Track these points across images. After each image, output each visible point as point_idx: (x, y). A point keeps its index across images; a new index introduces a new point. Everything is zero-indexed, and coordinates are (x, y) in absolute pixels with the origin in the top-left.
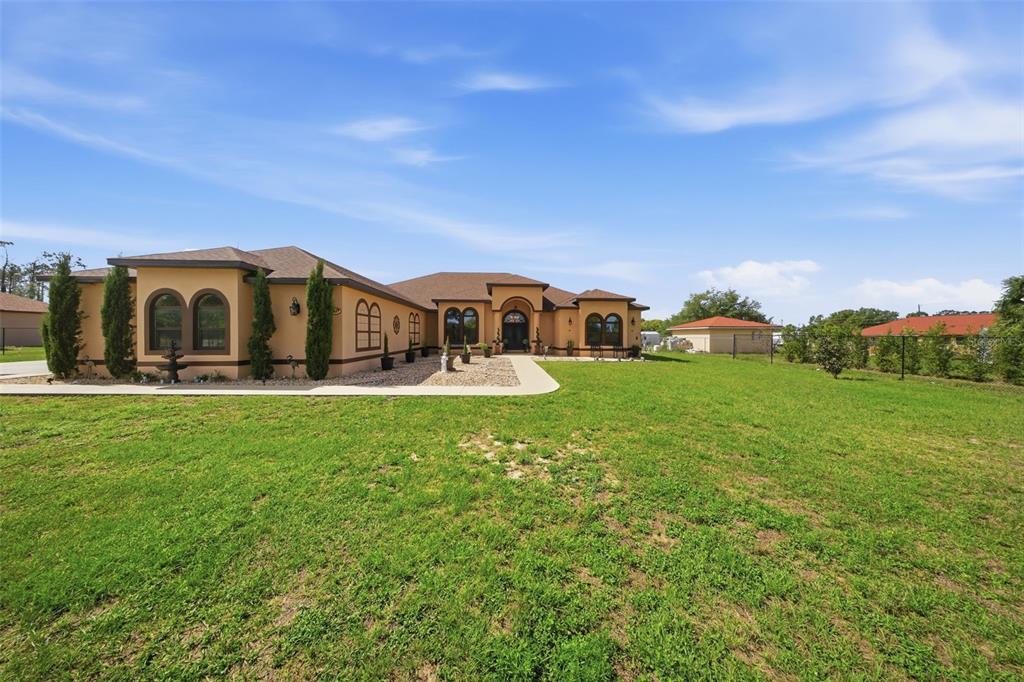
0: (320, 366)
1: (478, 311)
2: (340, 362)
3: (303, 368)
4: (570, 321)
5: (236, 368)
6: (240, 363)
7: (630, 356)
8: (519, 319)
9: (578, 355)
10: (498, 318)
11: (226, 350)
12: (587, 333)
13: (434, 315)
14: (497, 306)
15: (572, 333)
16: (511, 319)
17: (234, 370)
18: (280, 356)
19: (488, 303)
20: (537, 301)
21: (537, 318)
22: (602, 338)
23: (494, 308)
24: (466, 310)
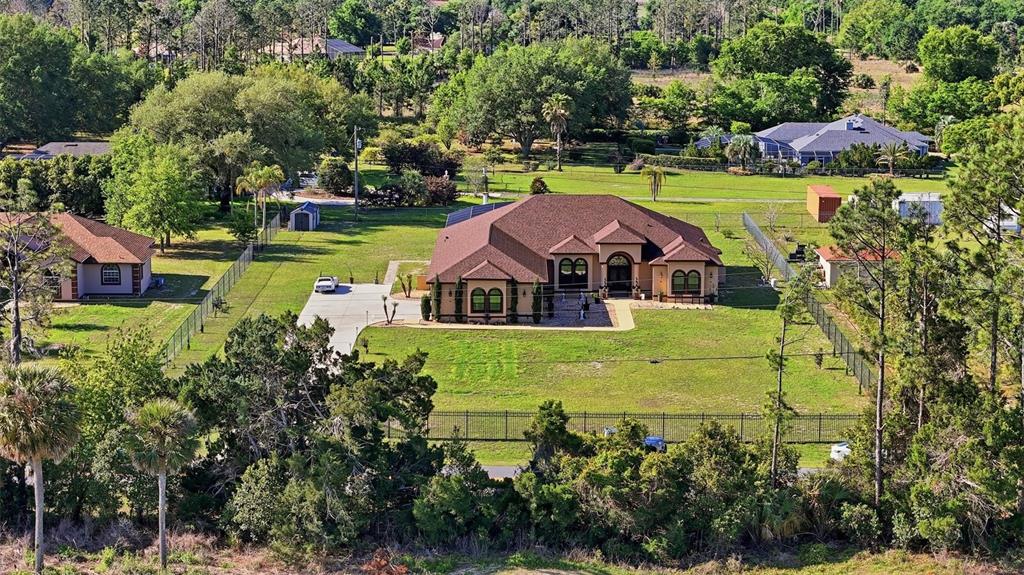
1: (587, 261)
4: (661, 274)
5: (505, 318)
7: (706, 302)
8: (622, 261)
9: (666, 301)
10: (604, 268)
11: (501, 311)
12: (673, 285)
13: (550, 263)
14: (603, 259)
15: (663, 284)
16: (615, 262)
17: (504, 320)
18: (520, 313)
19: (596, 255)
20: (636, 254)
21: (636, 270)
22: (685, 288)
23: (600, 261)
24: (578, 260)
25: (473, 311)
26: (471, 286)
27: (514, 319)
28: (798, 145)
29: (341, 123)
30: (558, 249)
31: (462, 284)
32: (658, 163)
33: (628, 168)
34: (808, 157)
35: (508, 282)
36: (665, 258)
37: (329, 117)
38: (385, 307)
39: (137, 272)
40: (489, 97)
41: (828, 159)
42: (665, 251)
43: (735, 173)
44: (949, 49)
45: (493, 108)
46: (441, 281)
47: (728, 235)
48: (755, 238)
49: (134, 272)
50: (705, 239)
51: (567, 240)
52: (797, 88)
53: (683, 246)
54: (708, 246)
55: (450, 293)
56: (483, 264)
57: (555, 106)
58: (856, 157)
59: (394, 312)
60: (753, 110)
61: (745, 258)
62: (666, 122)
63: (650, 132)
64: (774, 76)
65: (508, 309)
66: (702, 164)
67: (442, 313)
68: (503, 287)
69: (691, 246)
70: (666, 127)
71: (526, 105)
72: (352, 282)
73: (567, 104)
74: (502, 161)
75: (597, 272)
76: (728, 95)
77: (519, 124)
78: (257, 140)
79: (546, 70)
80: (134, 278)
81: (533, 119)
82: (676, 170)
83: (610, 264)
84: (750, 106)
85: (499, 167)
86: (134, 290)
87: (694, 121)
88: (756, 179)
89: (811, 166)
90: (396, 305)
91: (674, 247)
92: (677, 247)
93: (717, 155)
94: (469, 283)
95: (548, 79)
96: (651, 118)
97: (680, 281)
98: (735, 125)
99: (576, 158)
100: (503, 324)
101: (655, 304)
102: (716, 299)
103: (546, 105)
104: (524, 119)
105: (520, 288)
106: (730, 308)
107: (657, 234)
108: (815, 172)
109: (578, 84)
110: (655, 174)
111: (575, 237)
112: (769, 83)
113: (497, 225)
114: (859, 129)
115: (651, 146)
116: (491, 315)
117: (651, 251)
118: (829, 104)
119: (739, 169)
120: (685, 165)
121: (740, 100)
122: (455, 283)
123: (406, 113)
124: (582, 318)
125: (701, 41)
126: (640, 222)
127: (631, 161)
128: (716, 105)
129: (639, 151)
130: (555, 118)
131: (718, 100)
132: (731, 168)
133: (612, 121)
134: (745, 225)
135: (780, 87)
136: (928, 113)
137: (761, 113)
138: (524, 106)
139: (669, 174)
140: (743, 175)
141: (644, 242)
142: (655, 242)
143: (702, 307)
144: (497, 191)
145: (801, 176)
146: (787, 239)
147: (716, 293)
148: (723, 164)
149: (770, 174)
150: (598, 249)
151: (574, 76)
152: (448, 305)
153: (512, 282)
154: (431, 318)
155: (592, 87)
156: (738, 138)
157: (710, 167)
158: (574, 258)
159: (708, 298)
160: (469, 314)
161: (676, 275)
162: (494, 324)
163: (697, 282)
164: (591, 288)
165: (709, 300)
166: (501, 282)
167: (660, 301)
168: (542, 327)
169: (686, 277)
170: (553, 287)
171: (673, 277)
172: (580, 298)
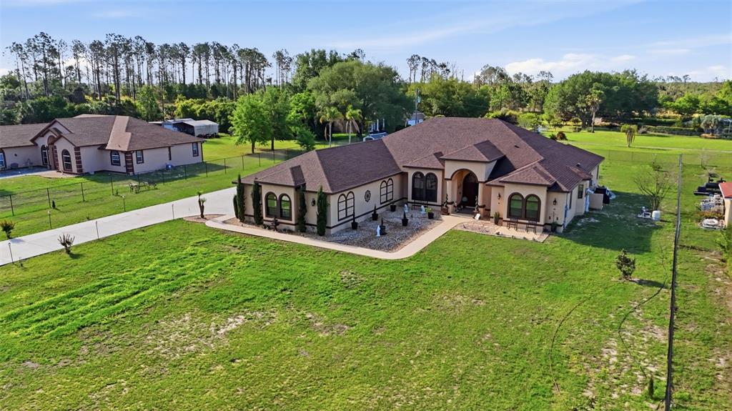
0: (322, 230)
1: (437, 176)
2: (330, 228)
3: (316, 230)
4: (500, 196)
5: (294, 227)
6: (295, 225)
9: (501, 224)
10: (449, 185)
11: (290, 219)
12: (510, 209)
14: (448, 175)
15: (500, 206)
17: (293, 228)
18: (307, 222)
19: (444, 171)
20: (482, 174)
21: (481, 188)
22: (522, 213)
23: (446, 177)
24: (429, 175)
25: (268, 215)
26: (265, 190)
27: (302, 228)
30: (412, 163)
31: (258, 186)
35: (295, 188)
36: (503, 179)
38: (199, 202)
39: (128, 157)
40: (564, 94)
43: (706, 138)
45: (565, 99)
46: (243, 181)
56: (285, 169)
59: (203, 208)
62: (680, 116)
65: (296, 216)
66: (684, 132)
68: (292, 194)
80: (127, 162)
90: (203, 201)
93: (696, 127)
94: (264, 186)
97: (518, 205)
100: (290, 232)
101: (490, 226)
102: (560, 230)
103: (588, 96)
105: (308, 198)
111: (439, 153)
119: (709, 135)
120: (673, 132)
124: (378, 235)
130: (593, 103)
132: (704, 135)
140: (711, 138)
141: (489, 160)
142: (514, 162)
143: (533, 237)
148: (699, 132)
150: (445, 165)
153: (300, 189)
154: (239, 216)
157: (691, 134)
158: (425, 173)
159: (549, 228)
160: (265, 218)
161: (513, 198)
162: (280, 231)
163: (536, 209)
164: (439, 202)
165: (551, 229)
166: (290, 189)
167: (496, 223)
168: (324, 240)
169: (525, 201)
170: (407, 199)
171: (510, 199)
172: (421, 210)
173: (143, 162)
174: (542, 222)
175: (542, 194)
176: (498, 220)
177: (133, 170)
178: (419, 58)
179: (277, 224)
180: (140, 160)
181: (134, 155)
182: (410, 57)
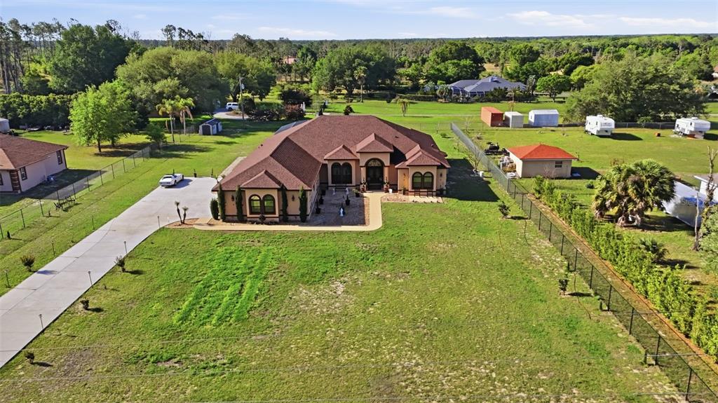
0: (304, 218)
1: (351, 165)
2: (308, 215)
3: (299, 218)
4: (405, 175)
7: (437, 195)
8: (377, 164)
9: (408, 194)
10: (363, 170)
11: (274, 213)
12: (413, 183)
13: (325, 166)
14: (363, 163)
15: (405, 181)
16: (372, 164)
17: (277, 220)
18: (289, 213)
19: (357, 161)
20: (386, 160)
21: (386, 171)
22: (421, 185)
23: (361, 165)
24: (344, 164)
25: (251, 213)
26: (248, 194)
27: (285, 220)
28: (468, 89)
29: (255, 79)
30: (330, 156)
31: (241, 192)
32: (406, 98)
33: (393, 101)
34: (473, 94)
35: (278, 190)
36: (407, 163)
37: (249, 76)
38: (178, 210)
39: (14, 176)
40: (332, 69)
41: (482, 95)
42: (407, 156)
43: (441, 102)
44: (521, 53)
45: (334, 74)
46: (224, 189)
47: (444, 136)
48: (459, 138)
49: (11, 176)
50: (435, 146)
51: (338, 149)
52: (465, 66)
53: (420, 153)
54: (437, 151)
55: (233, 198)
56: (260, 175)
57: (360, 72)
58: (497, 94)
59: (185, 215)
60: (447, 76)
61: (456, 152)
62: (410, 82)
63: (403, 86)
64: (455, 61)
65: (279, 211)
66: (425, 99)
67: (227, 214)
68: (275, 194)
69: (426, 153)
70: (410, 84)
71: (348, 72)
72: (196, 177)
73: (365, 72)
74: (336, 98)
75: (358, 172)
76: (435, 70)
77: (345, 81)
78: (184, 84)
79: (357, 56)
80: (12, 180)
81: (351, 79)
82: (414, 101)
83: (369, 165)
84: (445, 74)
85: (335, 101)
86: (14, 189)
87: (421, 81)
88: (451, 105)
89: (476, 98)
90: (185, 210)
91: (414, 153)
92: (415, 155)
93: (433, 94)
94: (247, 191)
95: (357, 61)
96: (404, 80)
97: (419, 180)
98: (439, 82)
99: (371, 97)
100: (276, 223)
101: (401, 196)
102: (445, 192)
103: (356, 72)
104: (347, 79)
105: (289, 195)
106: (457, 200)
107: (402, 143)
108: (477, 101)
109: (371, 63)
110: (404, 102)
111: (344, 147)
112: (453, 64)
113: (291, 138)
114: (496, 81)
115: (404, 91)
116: (266, 216)
117: (397, 157)
118: (474, 74)
119: (443, 100)
120: (419, 99)
121: (441, 72)
122: (234, 191)
123: (306, 79)
124: (342, 215)
125: (423, 58)
126: (390, 135)
127: (394, 98)
128: (431, 74)
129: (398, 93)
130: (360, 78)
131: (432, 72)
132: (440, 100)
133: (388, 82)
134: (452, 129)
135: (458, 65)
136: (520, 75)
137: (450, 77)
138: (347, 73)
139: (411, 103)
140: (444, 103)
141: (392, 151)
142: (400, 150)
143: (434, 199)
144: (328, 112)
145: (472, 103)
146: (478, 138)
147: (445, 188)
148: (435, 98)
149: (457, 102)
150: (358, 156)
151: (369, 60)
152: (231, 208)
153: (283, 190)
154: (219, 218)
155: (378, 64)
156: (441, 86)
157: (429, 99)
158: (341, 163)
159: (439, 192)
160: (248, 215)
161: (415, 175)
162: (268, 224)
163: (431, 181)
164: (354, 184)
165: (440, 193)
166: (273, 190)
167: (404, 194)
168: (306, 225)
169: (423, 177)
170: (327, 183)
171: (413, 177)
172: (346, 191)
173: (27, 178)
174: (435, 190)
175: (434, 171)
176: (405, 192)
177: (20, 188)
178: (175, 29)
179: (264, 218)
180: (25, 177)
181: (19, 172)
182: (164, 28)
